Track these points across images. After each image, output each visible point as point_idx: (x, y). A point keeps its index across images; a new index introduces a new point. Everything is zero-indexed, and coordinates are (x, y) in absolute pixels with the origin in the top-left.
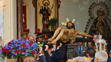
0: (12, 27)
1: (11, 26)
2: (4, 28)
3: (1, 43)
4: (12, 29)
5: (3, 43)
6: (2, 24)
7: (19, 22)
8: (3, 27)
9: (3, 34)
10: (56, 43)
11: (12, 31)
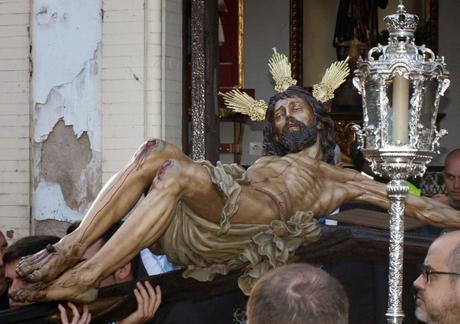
0: (154, 73)
1: (145, 68)
2: (102, 80)
3: (87, 174)
4: (154, 85)
5: (100, 170)
6: (95, 57)
7: (196, 46)
8: (99, 73)
9: (101, 114)
10: (90, 295)
11: (154, 96)
